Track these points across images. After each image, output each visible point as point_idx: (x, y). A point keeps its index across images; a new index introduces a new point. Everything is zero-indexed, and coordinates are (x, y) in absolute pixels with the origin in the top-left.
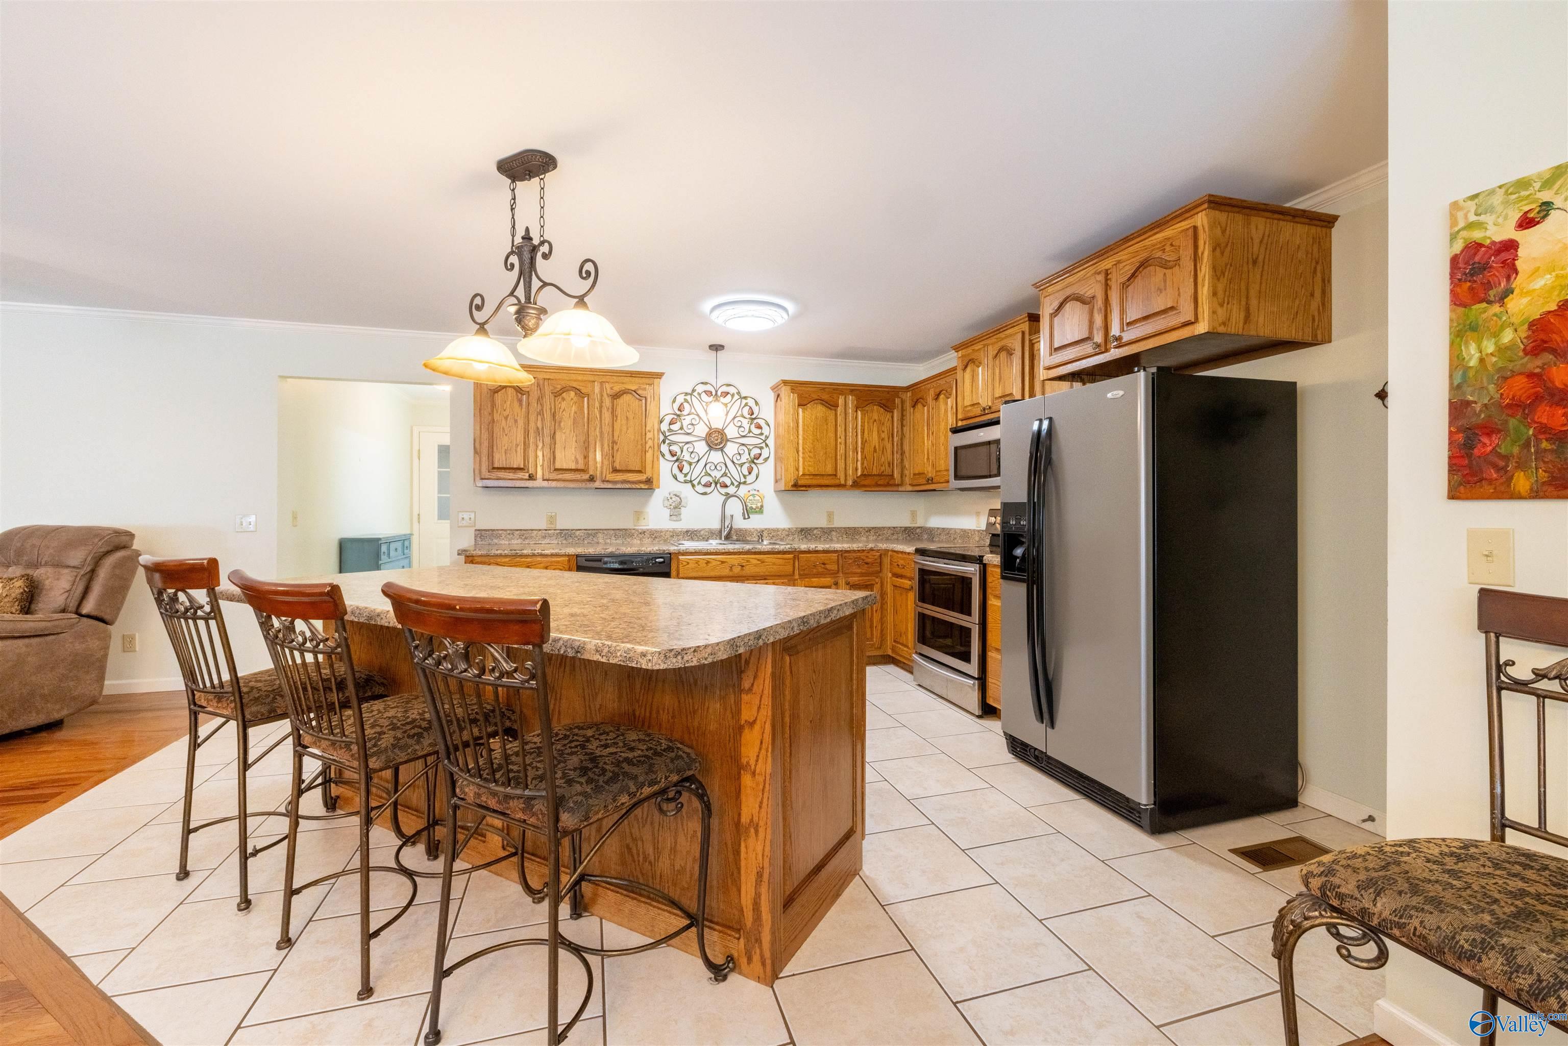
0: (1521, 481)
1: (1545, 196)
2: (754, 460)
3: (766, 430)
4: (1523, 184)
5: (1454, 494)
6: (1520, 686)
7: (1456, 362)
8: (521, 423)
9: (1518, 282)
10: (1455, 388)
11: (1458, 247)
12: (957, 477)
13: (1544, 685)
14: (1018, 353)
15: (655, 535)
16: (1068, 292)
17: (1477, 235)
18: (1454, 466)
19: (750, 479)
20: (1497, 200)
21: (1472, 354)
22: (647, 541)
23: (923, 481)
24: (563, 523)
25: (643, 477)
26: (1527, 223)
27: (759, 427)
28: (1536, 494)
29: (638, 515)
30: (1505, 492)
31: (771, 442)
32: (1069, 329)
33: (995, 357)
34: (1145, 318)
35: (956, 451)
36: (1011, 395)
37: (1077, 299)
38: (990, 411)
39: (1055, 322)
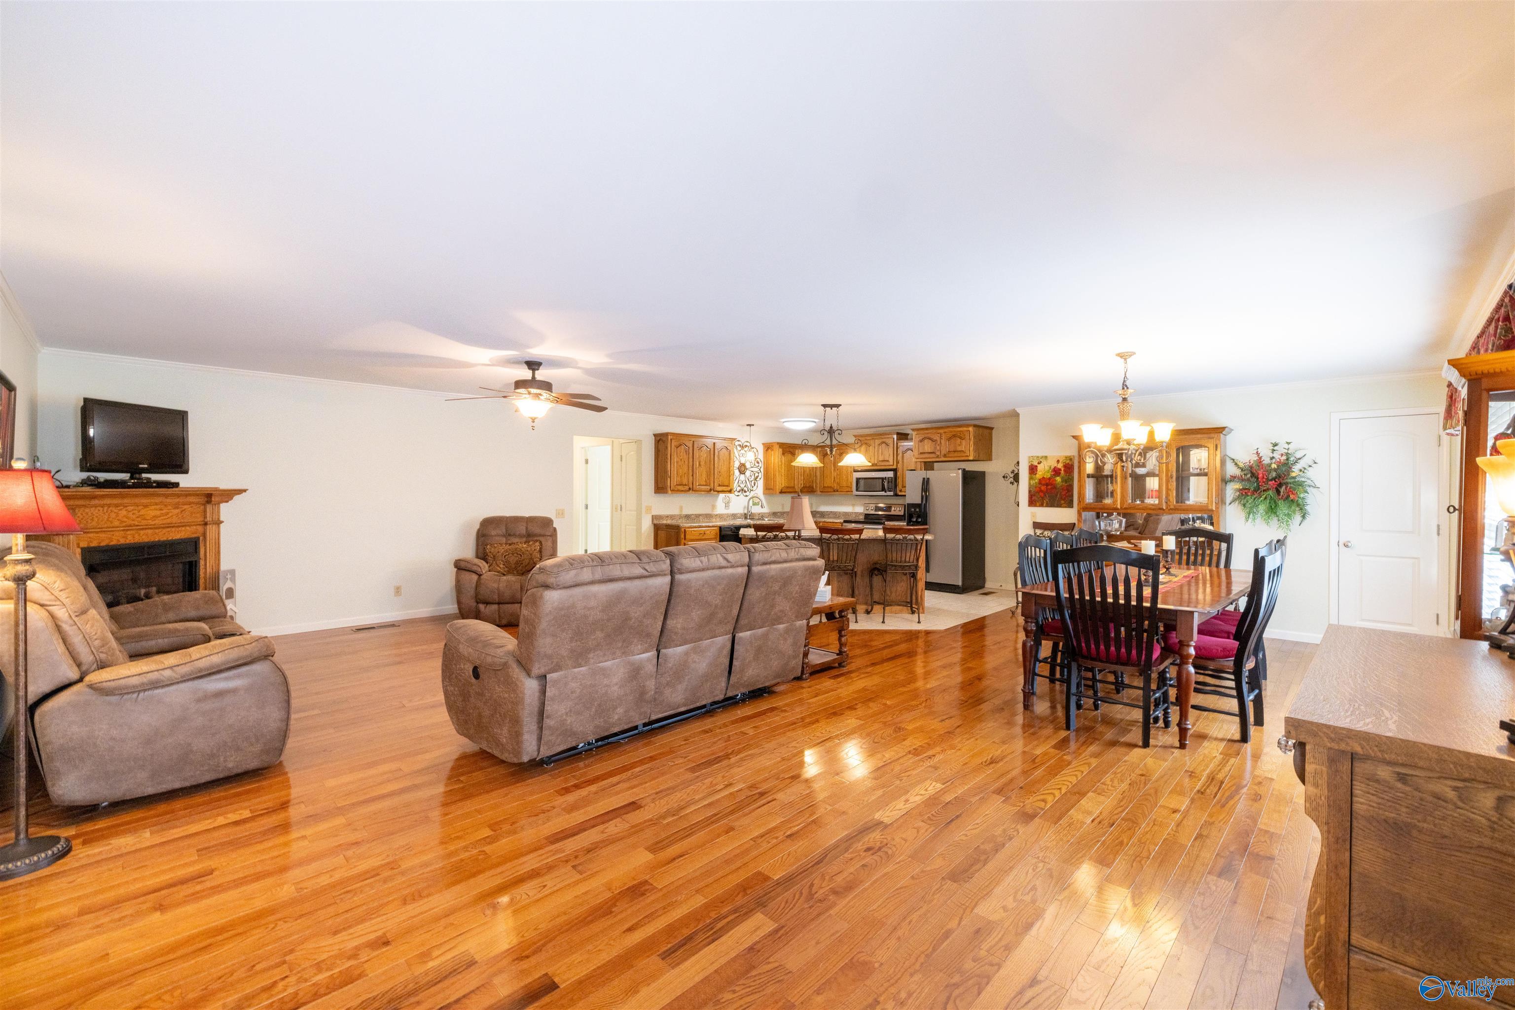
0: (1038, 504)
1: (1042, 460)
2: (756, 479)
3: (760, 465)
4: (1038, 457)
5: (1029, 506)
7: (1030, 484)
8: (686, 463)
9: (1038, 472)
10: (1029, 488)
11: (1031, 464)
12: (857, 490)
14: (891, 445)
15: (721, 516)
17: (1033, 462)
18: (1030, 501)
19: (755, 488)
21: (1032, 482)
22: (718, 519)
23: (834, 489)
24: (686, 512)
25: (729, 489)
26: (1039, 463)
27: (758, 463)
28: (1040, 506)
29: (714, 507)
30: (1036, 506)
31: (762, 470)
32: (926, 447)
33: (879, 445)
34: (954, 451)
35: (858, 480)
36: (888, 461)
37: (930, 439)
38: (876, 465)
39: (920, 444)
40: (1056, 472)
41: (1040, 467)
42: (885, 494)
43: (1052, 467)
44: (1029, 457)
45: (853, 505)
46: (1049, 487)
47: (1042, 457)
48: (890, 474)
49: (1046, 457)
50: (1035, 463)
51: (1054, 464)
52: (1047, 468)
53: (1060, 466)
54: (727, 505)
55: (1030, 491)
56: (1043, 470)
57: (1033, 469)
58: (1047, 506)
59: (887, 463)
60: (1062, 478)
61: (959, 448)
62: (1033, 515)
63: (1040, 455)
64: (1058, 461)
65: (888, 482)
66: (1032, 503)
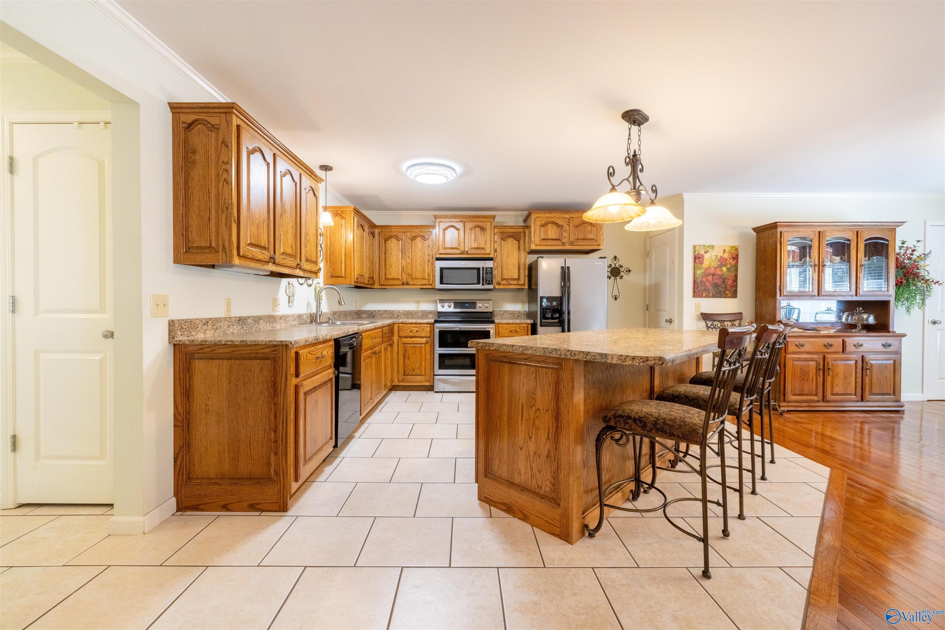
0: (703, 295)
1: (708, 249)
4: (705, 246)
5: (694, 296)
6: (710, 327)
7: (694, 274)
9: (704, 262)
10: (694, 278)
11: (696, 253)
12: (441, 282)
13: (712, 327)
16: (550, 220)
17: (699, 252)
18: (694, 292)
20: (702, 247)
21: (696, 273)
23: (401, 283)
25: (317, 268)
26: (705, 253)
28: (706, 297)
29: (275, 302)
30: (701, 296)
32: (549, 233)
33: (471, 229)
34: (584, 239)
35: (442, 269)
36: (483, 248)
37: (554, 223)
38: (467, 253)
39: (542, 229)
40: (722, 262)
41: (707, 256)
42: (483, 287)
43: (719, 257)
44: (695, 247)
45: (418, 302)
46: (715, 277)
47: (709, 246)
48: (489, 264)
49: (713, 247)
50: (702, 252)
51: (720, 254)
52: (714, 258)
53: (726, 256)
54: (290, 299)
55: (694, 281)
56: (710, 260)
57: (698, 259)
58: (714, 296)
59: (483, 252)
60: (727, 269)
61: (590, 236)
62: (698, 306)
63: (707, 244)
64: (725, 250)
65: (487, 273)
66: (697, 293)
